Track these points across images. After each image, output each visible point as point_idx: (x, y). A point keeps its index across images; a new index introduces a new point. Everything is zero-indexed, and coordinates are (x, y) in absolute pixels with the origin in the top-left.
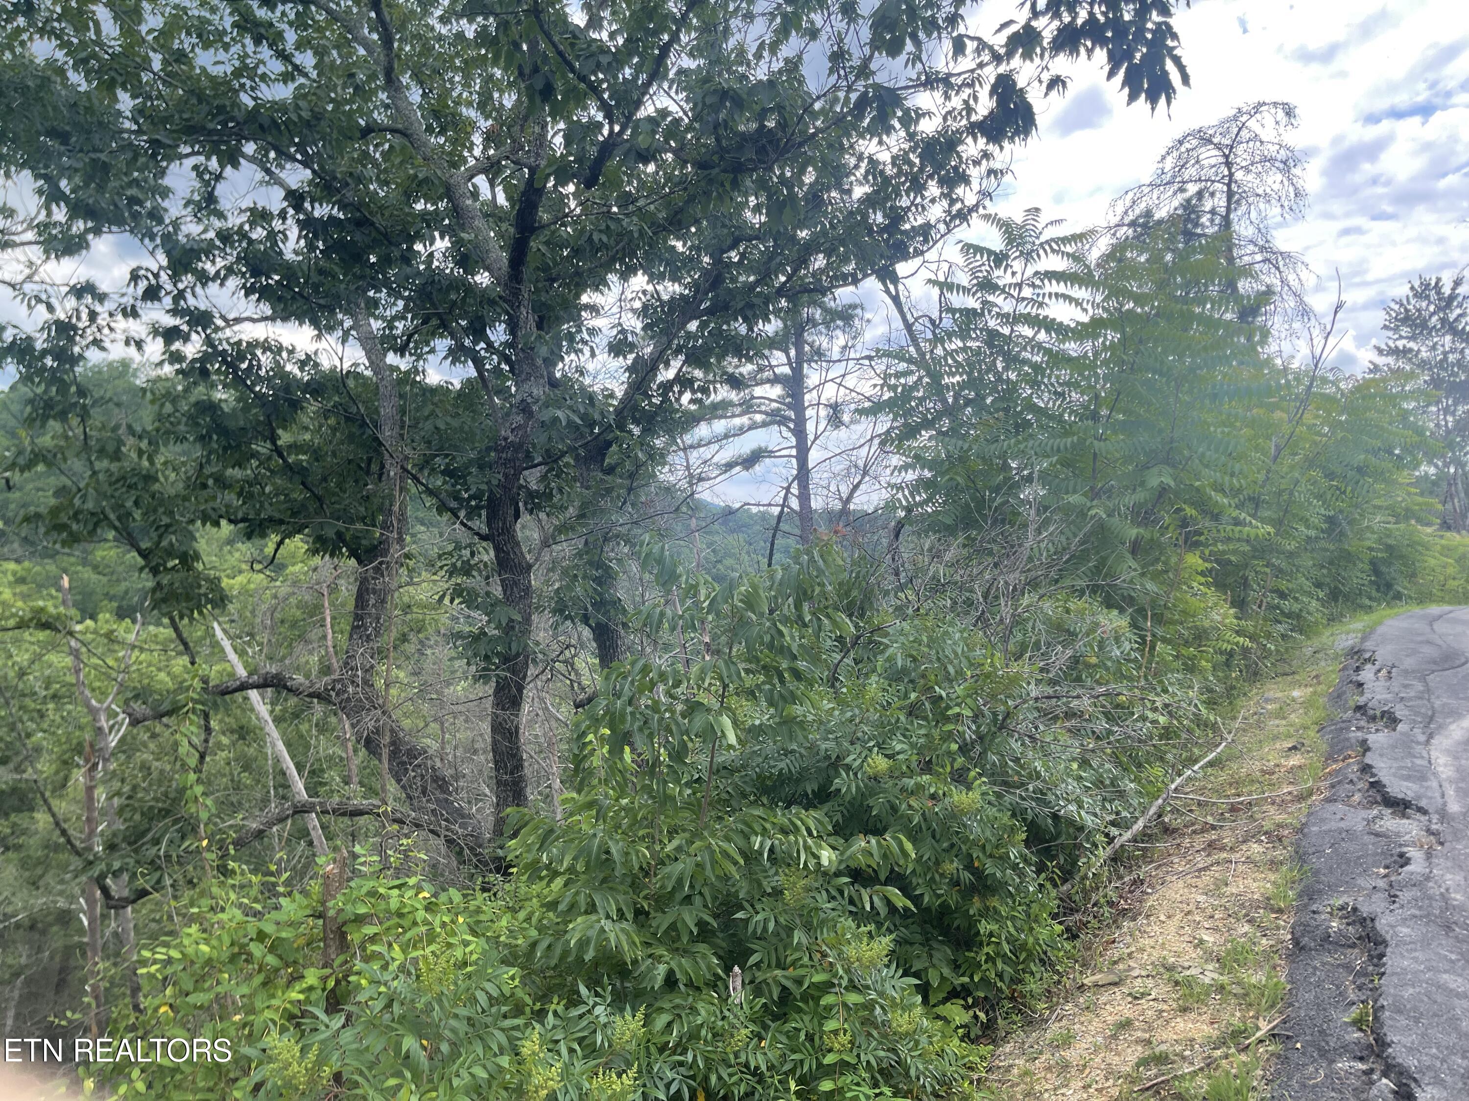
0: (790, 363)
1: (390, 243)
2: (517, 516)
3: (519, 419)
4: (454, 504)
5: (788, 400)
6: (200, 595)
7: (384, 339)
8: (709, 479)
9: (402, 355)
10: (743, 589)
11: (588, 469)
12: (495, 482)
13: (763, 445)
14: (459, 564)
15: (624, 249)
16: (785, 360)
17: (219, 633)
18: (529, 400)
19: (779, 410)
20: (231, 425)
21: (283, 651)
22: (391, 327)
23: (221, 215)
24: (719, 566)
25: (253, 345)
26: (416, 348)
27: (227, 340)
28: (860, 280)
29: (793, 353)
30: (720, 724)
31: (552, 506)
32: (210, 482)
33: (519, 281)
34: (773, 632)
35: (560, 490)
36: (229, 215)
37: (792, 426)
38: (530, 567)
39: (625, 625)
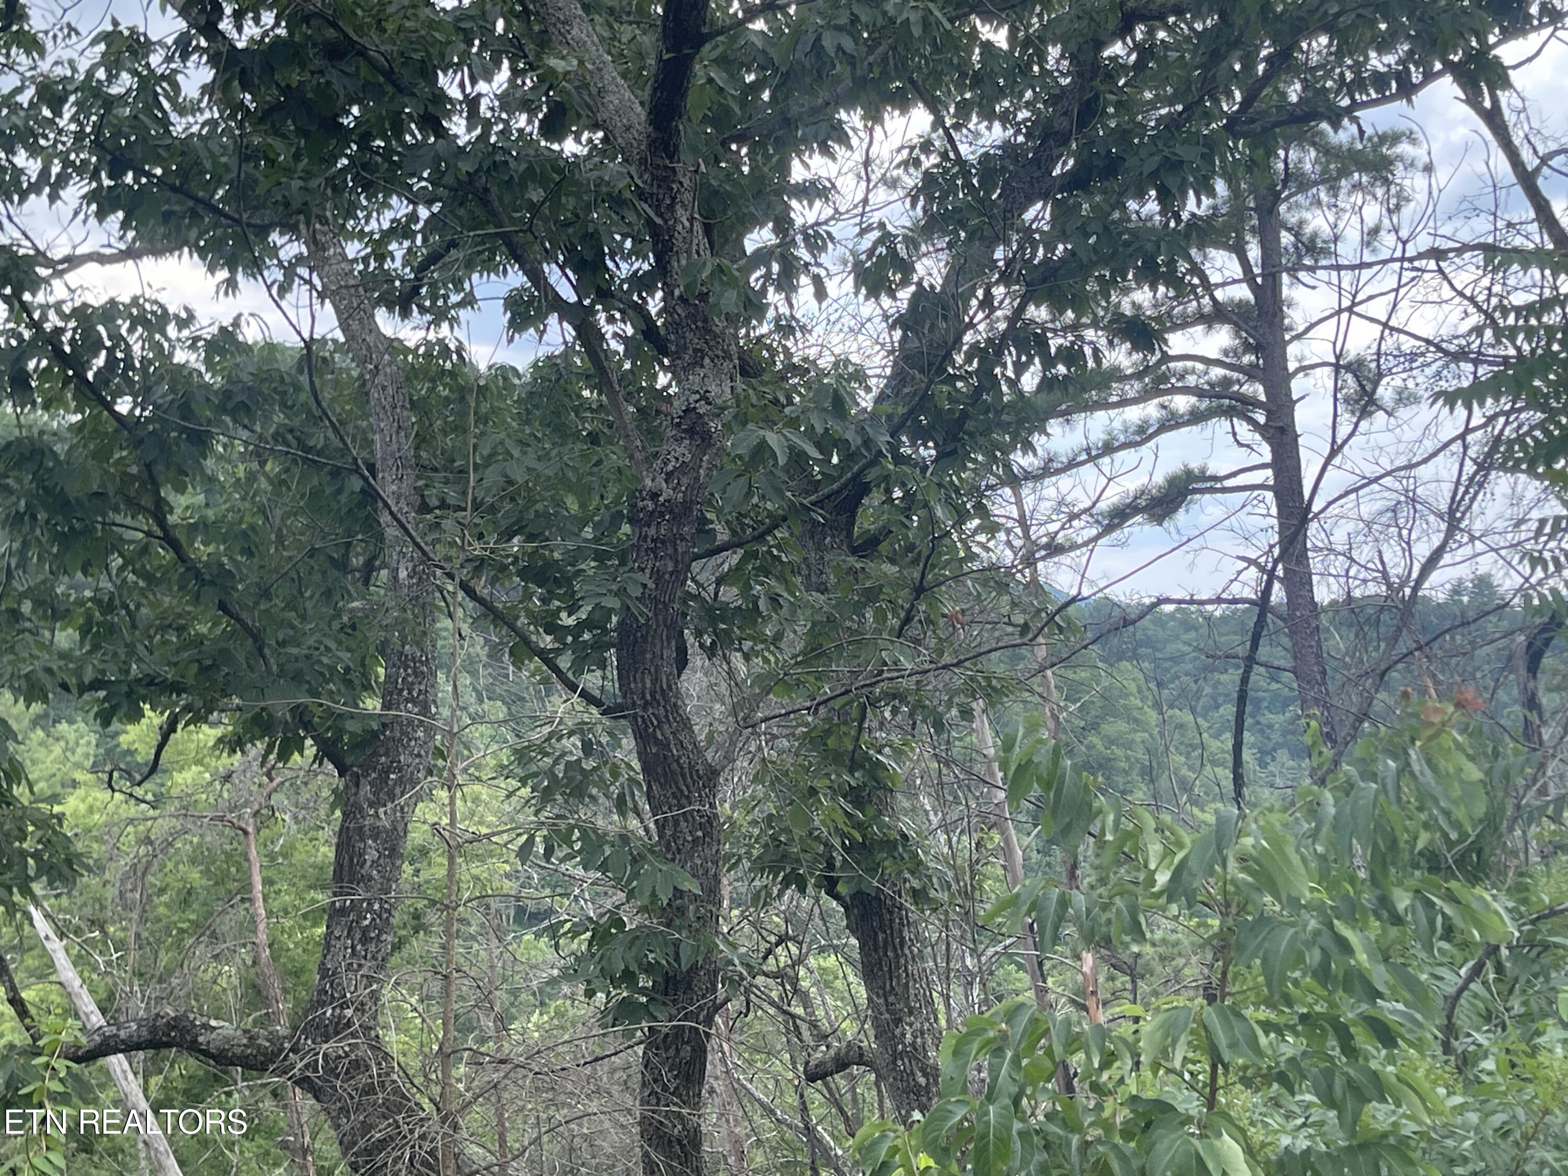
0: (1249, 277)
1: (400, 90)
2: (682, 662)
3: (682, 451)
4: (547, 641)
5: (1248, 359)
6: (23, 854)
7: (369, 281)
8: (1074, 546)
9: (405, 314)
10: (1248, 841)
11: (820, 547)
12: (636, 592)
13: (1195, 465)
14: (560, 771)
15: (885, 59)
16: (1238, 272)
17: (42, 926)
18: (702, 408)
19: (1226, 382)
20: (74, 490)
21: (164, 958)
22: (381, 255)
23: (32, 45)
24: (1093, 739)
25: (110, 311)
26: (434, 297)
27: (58, 306)
28: (1416, 88)
29: (1254, 252)
30: (1216, 1155)
31: (759, 638)
32: (26, 607)
33: (672, 152)
34: (1326, 940)
35: (774, 600)
36: (49, 45)
37: (1261, 418)
38: (713, 774)
39: (919, 896)
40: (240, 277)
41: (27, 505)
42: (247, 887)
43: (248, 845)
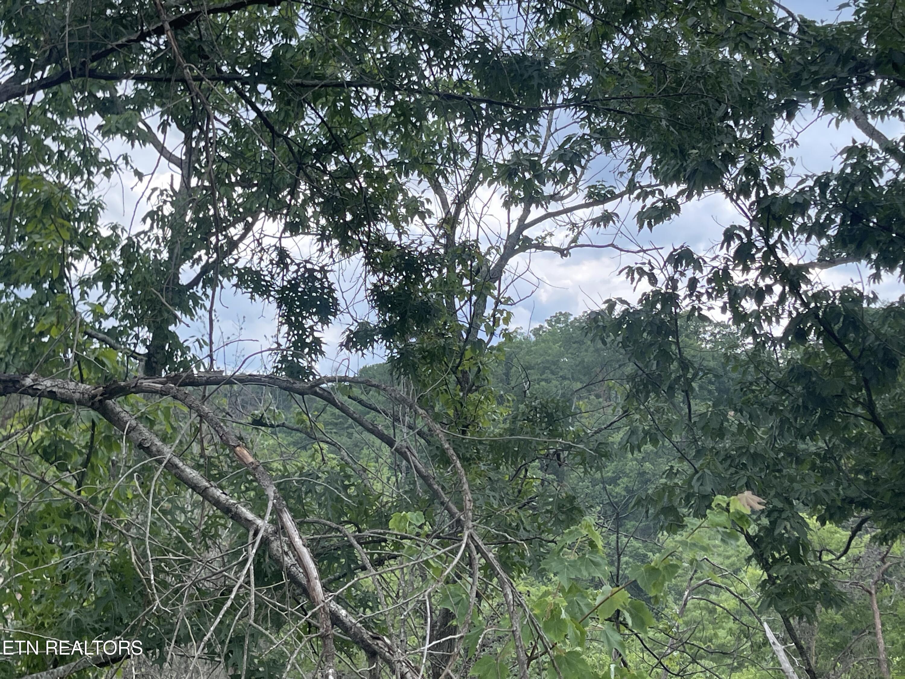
17: (771, 637)
20: (826, 393)
40: (883, 272)
41: (803, 402)
42: (874, 626)
43: (872, 601)
